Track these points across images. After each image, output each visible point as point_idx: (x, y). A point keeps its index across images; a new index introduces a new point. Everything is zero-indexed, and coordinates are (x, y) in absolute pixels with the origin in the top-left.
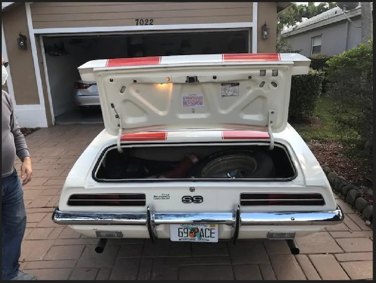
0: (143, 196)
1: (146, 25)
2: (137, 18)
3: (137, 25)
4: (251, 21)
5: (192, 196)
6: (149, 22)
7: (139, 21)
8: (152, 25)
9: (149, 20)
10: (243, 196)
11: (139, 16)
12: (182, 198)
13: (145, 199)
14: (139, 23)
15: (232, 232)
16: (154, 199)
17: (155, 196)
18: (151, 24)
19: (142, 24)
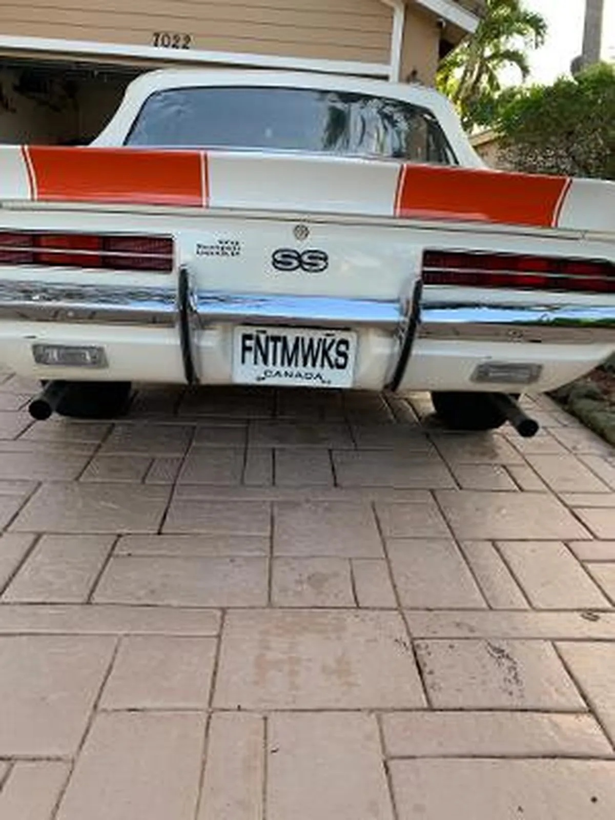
0: (166, 243)
1: (174, 46)
2: (157, 31)
3: (156, 45)
4: (387, 62)
5: (301, 252)
6: (181, 43)
7: (161, 36)
8: (187, 48)
9: (182, 37)
10: (430, 257)
11: (163, 26)
12: (273, 256)
13: (170, 252)
14: (160, 42)
15: (391, 356)
16: (198, 253)
17: (199, 246)
18: (185, 47)
19: (166, 43)
